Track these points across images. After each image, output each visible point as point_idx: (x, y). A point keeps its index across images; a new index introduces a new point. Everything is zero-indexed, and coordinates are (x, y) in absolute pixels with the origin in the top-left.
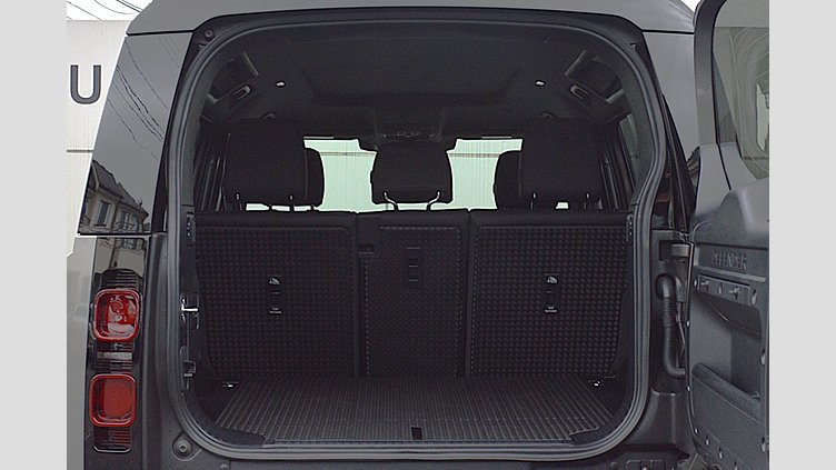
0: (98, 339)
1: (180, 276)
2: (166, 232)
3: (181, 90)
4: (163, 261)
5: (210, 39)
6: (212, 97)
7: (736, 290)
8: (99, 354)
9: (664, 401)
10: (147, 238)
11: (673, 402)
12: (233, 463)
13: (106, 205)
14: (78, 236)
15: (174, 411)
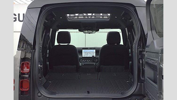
0: (22, 72)
1: (39, 59)
2: (36, 50)
3: (39, 20)
4: (35, 56)
5: (45, 9)
6: (46, 21)
7: (153, 62)
8: (22, 75)
9: (141, 85)
10: (32, 51)
11: (143, 85)
12: (50, 98)
13: (24, 43)
14: (17, 51)
15: (37, 88)
